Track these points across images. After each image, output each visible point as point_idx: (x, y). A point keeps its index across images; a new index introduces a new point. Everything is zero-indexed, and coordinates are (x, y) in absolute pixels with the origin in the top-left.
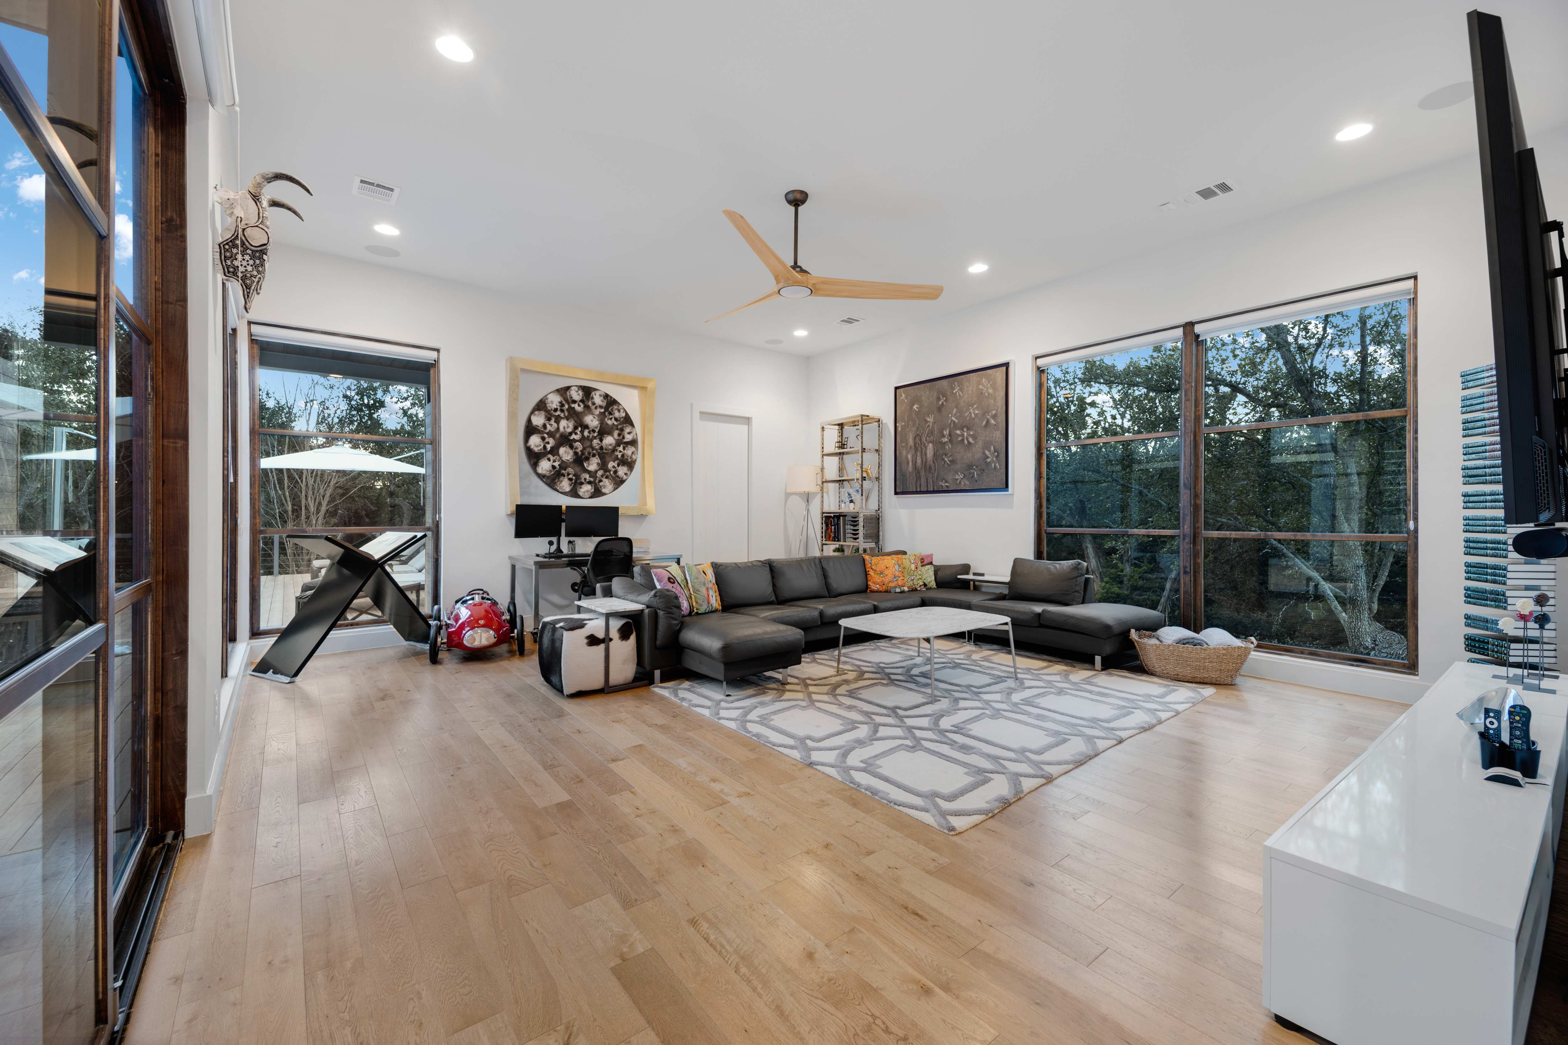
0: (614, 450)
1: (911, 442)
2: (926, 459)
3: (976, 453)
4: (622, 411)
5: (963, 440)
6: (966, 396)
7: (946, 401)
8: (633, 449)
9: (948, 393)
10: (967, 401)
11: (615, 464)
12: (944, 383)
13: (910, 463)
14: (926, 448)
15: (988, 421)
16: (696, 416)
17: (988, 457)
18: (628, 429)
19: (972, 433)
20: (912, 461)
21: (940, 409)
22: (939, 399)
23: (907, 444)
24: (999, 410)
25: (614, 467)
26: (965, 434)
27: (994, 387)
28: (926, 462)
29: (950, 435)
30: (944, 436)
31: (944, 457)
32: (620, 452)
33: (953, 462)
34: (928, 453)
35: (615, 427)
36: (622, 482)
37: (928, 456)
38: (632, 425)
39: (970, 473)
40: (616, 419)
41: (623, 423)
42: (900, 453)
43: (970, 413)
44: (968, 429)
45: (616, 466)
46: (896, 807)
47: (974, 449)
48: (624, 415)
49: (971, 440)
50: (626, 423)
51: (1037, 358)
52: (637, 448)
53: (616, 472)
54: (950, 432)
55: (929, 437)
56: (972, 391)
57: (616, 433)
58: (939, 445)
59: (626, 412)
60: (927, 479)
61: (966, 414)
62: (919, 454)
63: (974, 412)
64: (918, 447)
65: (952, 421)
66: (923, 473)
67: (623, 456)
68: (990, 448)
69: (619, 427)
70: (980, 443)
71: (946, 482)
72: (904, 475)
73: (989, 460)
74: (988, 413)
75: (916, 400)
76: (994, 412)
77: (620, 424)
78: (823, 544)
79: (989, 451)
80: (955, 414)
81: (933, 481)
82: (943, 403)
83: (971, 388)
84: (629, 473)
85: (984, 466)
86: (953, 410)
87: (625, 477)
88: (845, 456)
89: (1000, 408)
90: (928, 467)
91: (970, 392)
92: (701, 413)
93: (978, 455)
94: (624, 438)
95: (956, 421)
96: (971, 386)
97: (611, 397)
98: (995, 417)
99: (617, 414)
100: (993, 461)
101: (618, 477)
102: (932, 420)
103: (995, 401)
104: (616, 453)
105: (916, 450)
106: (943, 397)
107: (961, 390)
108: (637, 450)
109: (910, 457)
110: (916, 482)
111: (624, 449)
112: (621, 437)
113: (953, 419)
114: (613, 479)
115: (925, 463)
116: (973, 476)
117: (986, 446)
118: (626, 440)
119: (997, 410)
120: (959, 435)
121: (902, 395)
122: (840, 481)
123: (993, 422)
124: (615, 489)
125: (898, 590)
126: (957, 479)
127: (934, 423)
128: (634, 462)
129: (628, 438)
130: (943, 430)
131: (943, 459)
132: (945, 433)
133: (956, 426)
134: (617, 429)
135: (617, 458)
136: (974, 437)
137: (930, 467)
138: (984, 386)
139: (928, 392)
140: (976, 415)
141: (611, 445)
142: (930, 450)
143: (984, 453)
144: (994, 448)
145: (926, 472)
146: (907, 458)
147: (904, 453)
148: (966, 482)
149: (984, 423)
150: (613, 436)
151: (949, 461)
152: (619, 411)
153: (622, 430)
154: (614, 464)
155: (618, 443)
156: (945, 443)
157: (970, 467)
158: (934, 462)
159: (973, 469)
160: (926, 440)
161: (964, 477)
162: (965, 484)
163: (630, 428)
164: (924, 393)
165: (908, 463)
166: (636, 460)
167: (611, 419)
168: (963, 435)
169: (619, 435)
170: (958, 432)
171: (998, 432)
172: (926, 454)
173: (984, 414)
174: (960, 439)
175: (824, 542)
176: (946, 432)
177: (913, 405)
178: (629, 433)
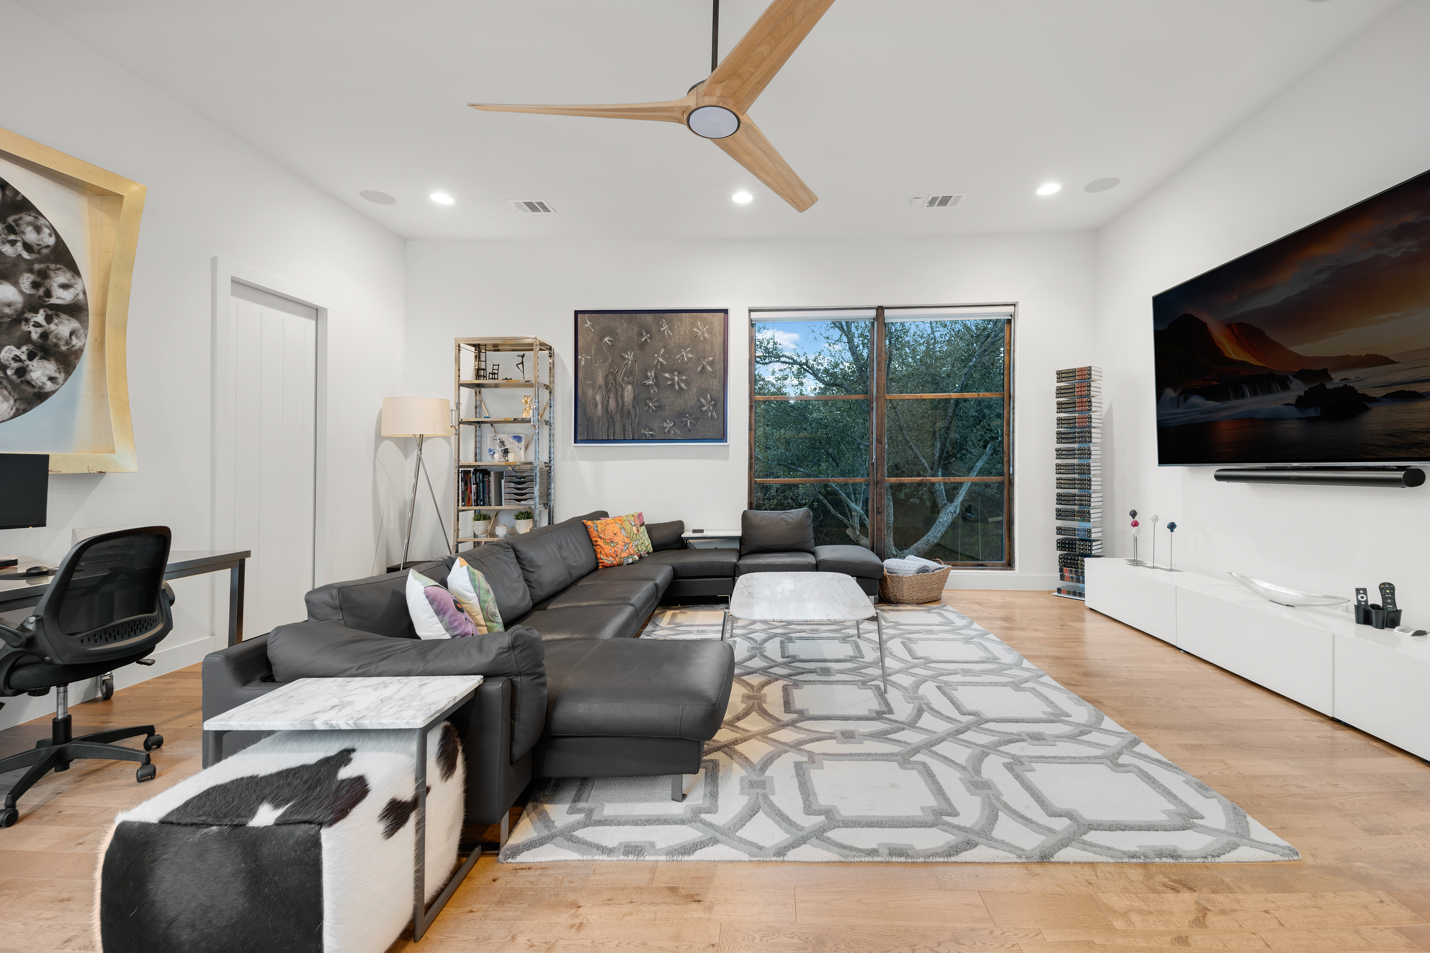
0: (19, 319)
1: (600, 380)
2: (623, 403)
3: (690, 399)
4: (47, 231)
5: (673, 385)
6: (677, 337)
7: (650, 338)
8: (75, 324)
9: (654, 330)
10: (678, 341)
11: (22, 353)
12: (649, 317)
13: (600, 406)
14: (623, 389)
15: (704, 368)
16: (224, 286)
17: (704, 406)
18: (61, 277)
19: (684, 378)
20: (603, 403)
21: (642, 346)
22: (641, 335)
23: (594, 382)
24: (717, 357)
25: (17, 359)
26: (676, 378)
27: (710, 331)
28: (623, 405)
29: (656, 377)
30: (648, 378)
31: (648, 401)
32: (37, 325)
33: (659, 408)
34: (626, 395)
35: (23, 266)
36: (41, 396)
37: (626, 398)
38: (73, 268)
39: (683, 422)
40: (27, 247)
41: (46, 259)
42: (583, 393)
43: (682, 356)
44: (680, 374)
45: (24, 357)
46: (1218, 860)
47: (687, 396)
48: (51, 241)
49: (683, 385)
50: (55, 262)
51: (750, 311)
52: (84, 323)
53: (22, 372)
54: (655, 374)
55: (628, 377)
56: (685, 332)
57: (26, 280)
58: (641, 387)
59: (58, 237)
60: (624, 426)
61: (677, 357)
62: (612, 396)
63: (687, 355)
64: (612, 386)
65: (658, 361)
66: (618, 418)
67: (44, 335)
68: (707, 396)
69: (37, 267)
70: (695, 390)
71: (651, 430)
72: (589, 420)
73: (704, 409)
74: (704, 359)
75: (610, 331)
76: (711, 359)
77: (36, 261)
78: (458, 511)
79: (706, 399)
80: (663, 355)
81: (633, 429)
82: (646, 340)
83: (683, 329)
84: (61, 377)
85: (698, 415)
86: (660, 350)
87: (49, 386)
88: (483, 390)
89: (718, 355)
90: (625, 412)
91: (682, 333)
92: (235, 281)
93: (692, 403)
94: (48, 294)
95: (665, 363)
96: (683, 326)
97: (17, 193)
98: (711, 363)
99: (31, 236)
100: (710, 410)
101: (29, 383)
102: (631, 358)
103: (712, 347)
104: (25, 328)
105: (608, 391)
106: (647, 333)
107: (671, 328)
108: (86, 328)
109: (598, 398)
110: (608, 429)
111: (49, 319)
112: (41, 291)
113: (661, 360)
114: (14, 386)
115: (621, 407)
116: (686, 425)
117: (702, 393)
118: (53, 301)
119: (714, 357)
120: (668, 379)
121: (587, 323)
122: (478, 422)
123: (709, 368)
124: (18, 413)
125: (630, 561)
126: (665, 428)
127: (635, 361)
128: (78, 353)
129: (61, 297)
130: (646, 370)
131: (647, 404)
132: (649, 374)
133: (664, 368)
134: (31, 271)
135: (27, 338)
136: (687, 382)
137: (629, 412)
138: (699, 329)
139: (625, 325)
140: (689, 359)
141: (9, 305)
142: (629, 392)
143: (699, 401)
144: (711, 397)
145: (622, 417)
146: (595, 399)
147: (590, 393)
148: (677, 431)
149: (699, 368)
150: (16, 284)
151: (655, 406)
152: (38, 229)
153: (44, 275)
154: (17, 352)
155: (32, 305)
156: (649, 385)
157: (681, 414)
158: (634, 406)
159: (685, 417)
160: (623, 380)
161: (674, 425)
162: (675, 433)
163: (69, 275)
164: (621, 326)
165: (596, 405)
166: (81, 350)
167: (13, 243)
168: (673, 380)
169: (35, 285)
170: (667, 375)
171: (716, 381)
172: (622, 397)
173: (699, 359)
174: (669, 383)
175: (461, 508)
176: (651, 374)
177: (604, 337)
178: (65, 287)
